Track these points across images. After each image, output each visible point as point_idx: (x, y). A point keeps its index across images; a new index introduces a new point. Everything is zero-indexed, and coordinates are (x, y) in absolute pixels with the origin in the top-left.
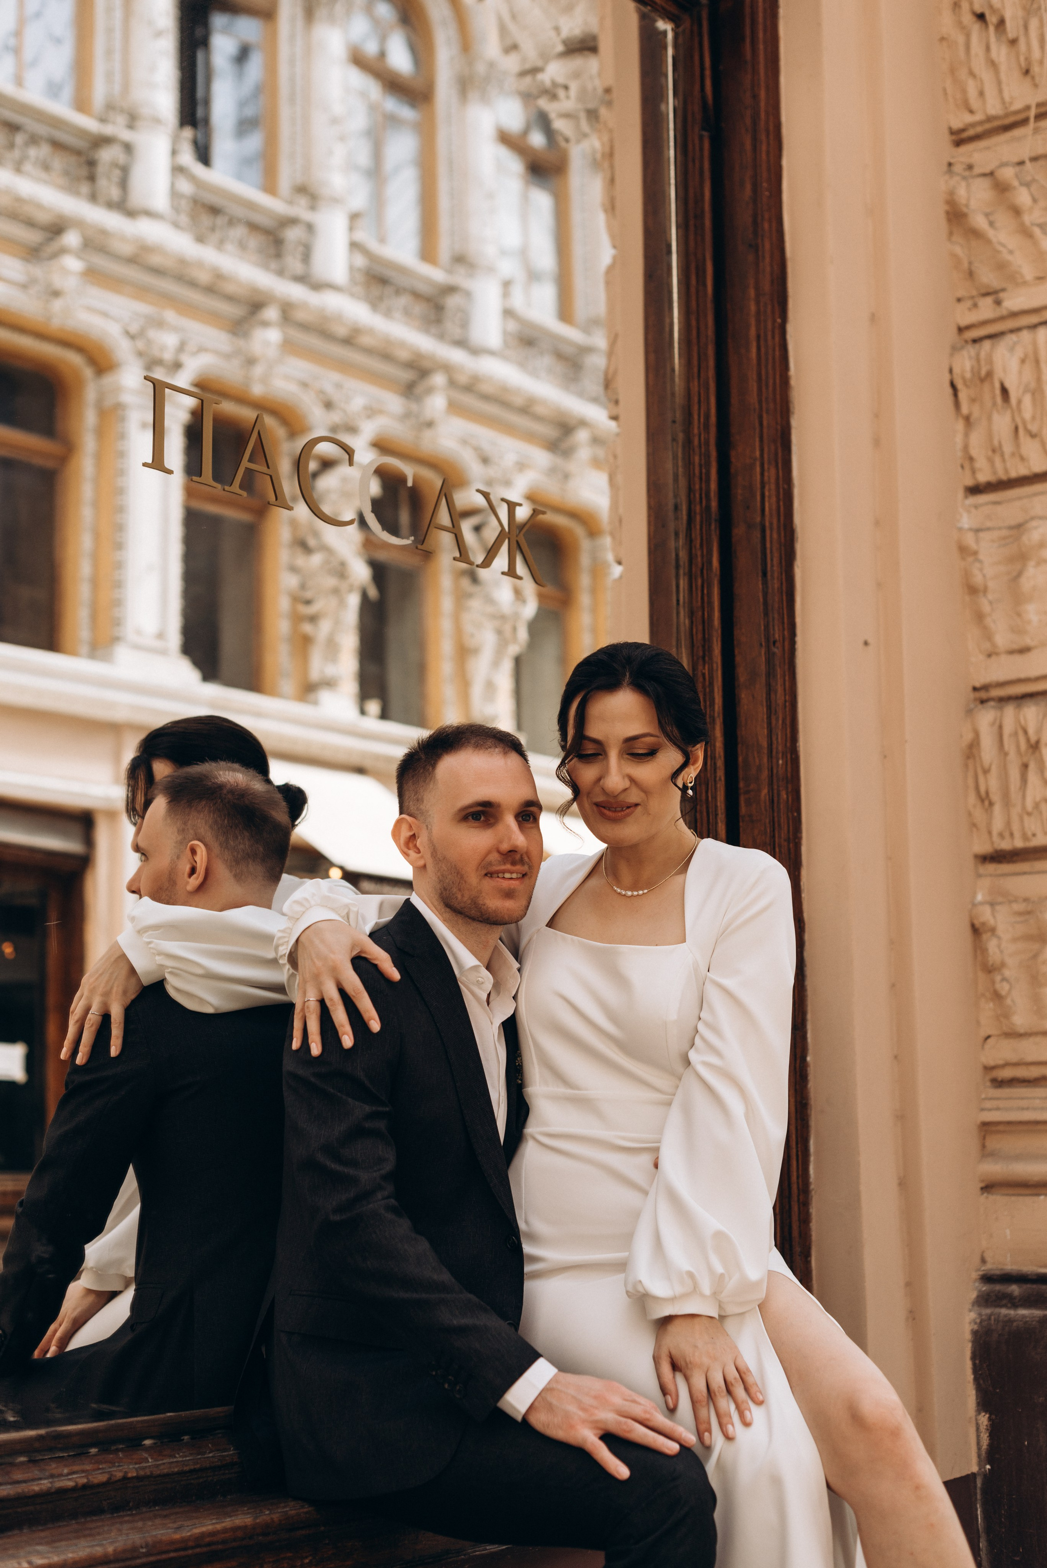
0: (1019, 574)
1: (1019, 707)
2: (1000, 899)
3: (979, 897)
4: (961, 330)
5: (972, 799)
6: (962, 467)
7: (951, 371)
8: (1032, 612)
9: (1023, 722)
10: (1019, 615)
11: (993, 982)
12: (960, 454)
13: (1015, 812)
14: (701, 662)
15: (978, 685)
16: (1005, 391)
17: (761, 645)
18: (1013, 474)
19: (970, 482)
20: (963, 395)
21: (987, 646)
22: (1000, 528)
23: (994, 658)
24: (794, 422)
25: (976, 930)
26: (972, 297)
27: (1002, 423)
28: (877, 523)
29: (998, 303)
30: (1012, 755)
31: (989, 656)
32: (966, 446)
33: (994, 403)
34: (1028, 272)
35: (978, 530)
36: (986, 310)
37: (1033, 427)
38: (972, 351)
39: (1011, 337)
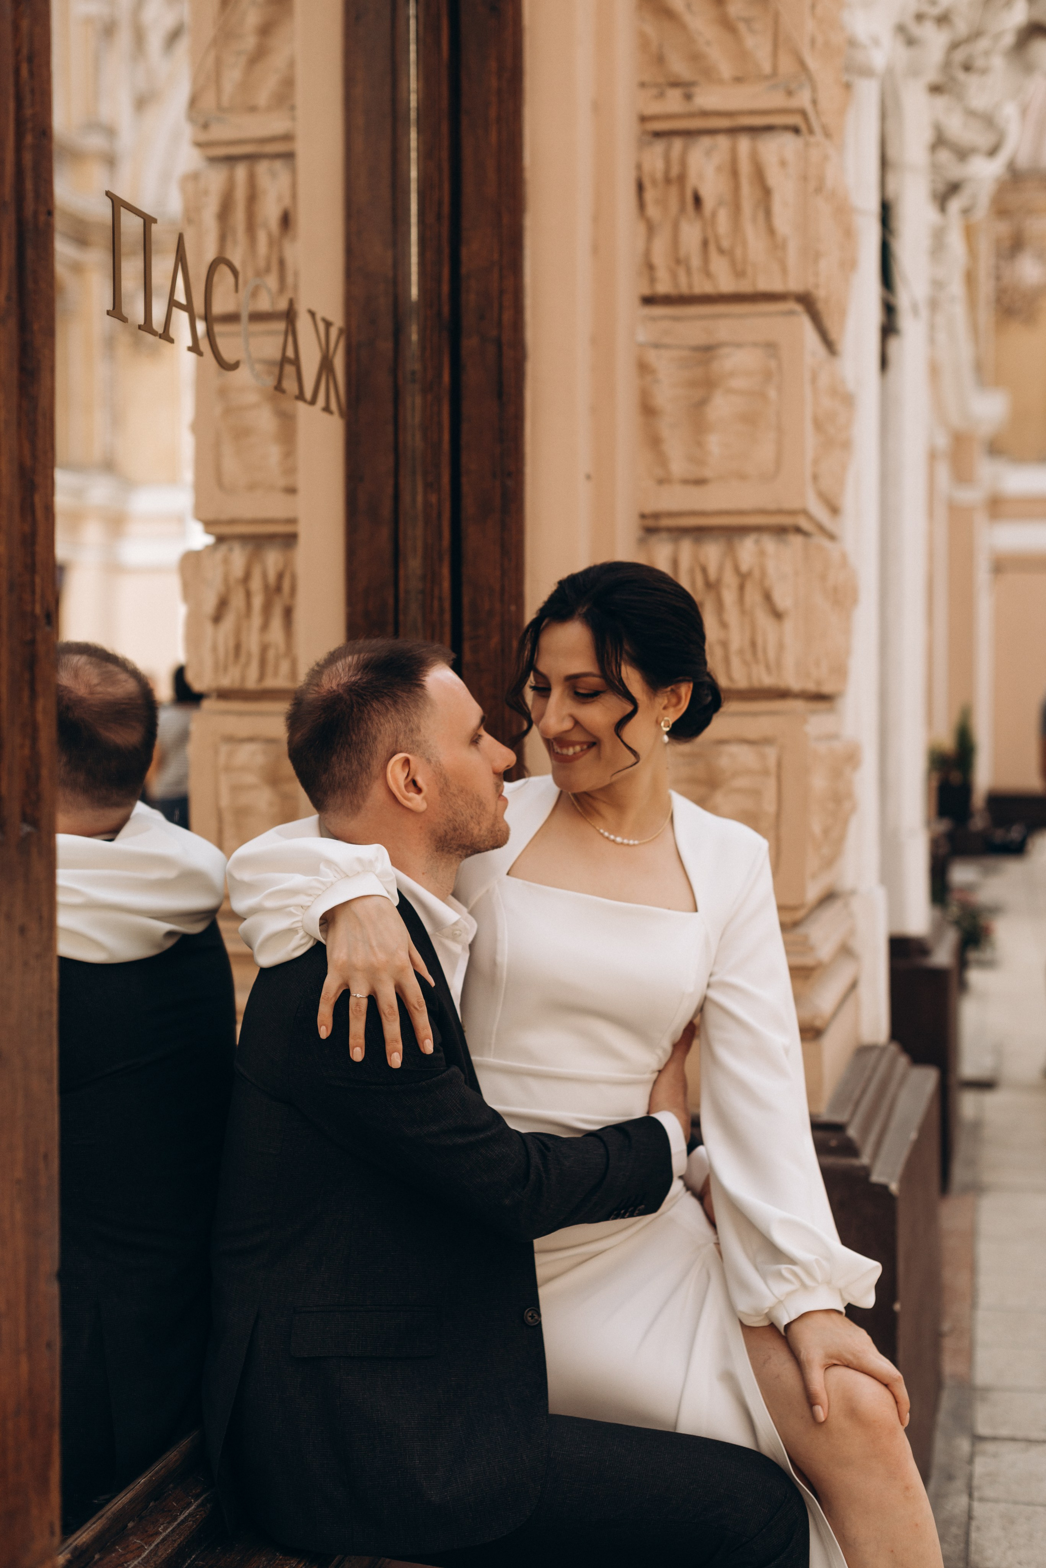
0: (703, 403)
1: (698, 542)
4: (643, 119)
6: (641, 274)
7: (639, 167)
8: (714, 443)
10: (700, 444)
12: (639, 260)
15: (646, 512)
16: (698, 200)
17: (495, 476)
18: (697, 291)
19: (646, 291)
20: (650, 195)
21: (660, 472)
22: (681, 347)
23: (665, 485)
24: (527, 221)
26: (660, 85)
27: (691, 234)
29: (688, 97)
31: (661, 482)
32: (647, 253)
33: (682, 209)
34: (726, 70)
35: (657, 346)
36: (673, 102)
37: (725, 244)
38: (659, 147)
39: (705, 142)
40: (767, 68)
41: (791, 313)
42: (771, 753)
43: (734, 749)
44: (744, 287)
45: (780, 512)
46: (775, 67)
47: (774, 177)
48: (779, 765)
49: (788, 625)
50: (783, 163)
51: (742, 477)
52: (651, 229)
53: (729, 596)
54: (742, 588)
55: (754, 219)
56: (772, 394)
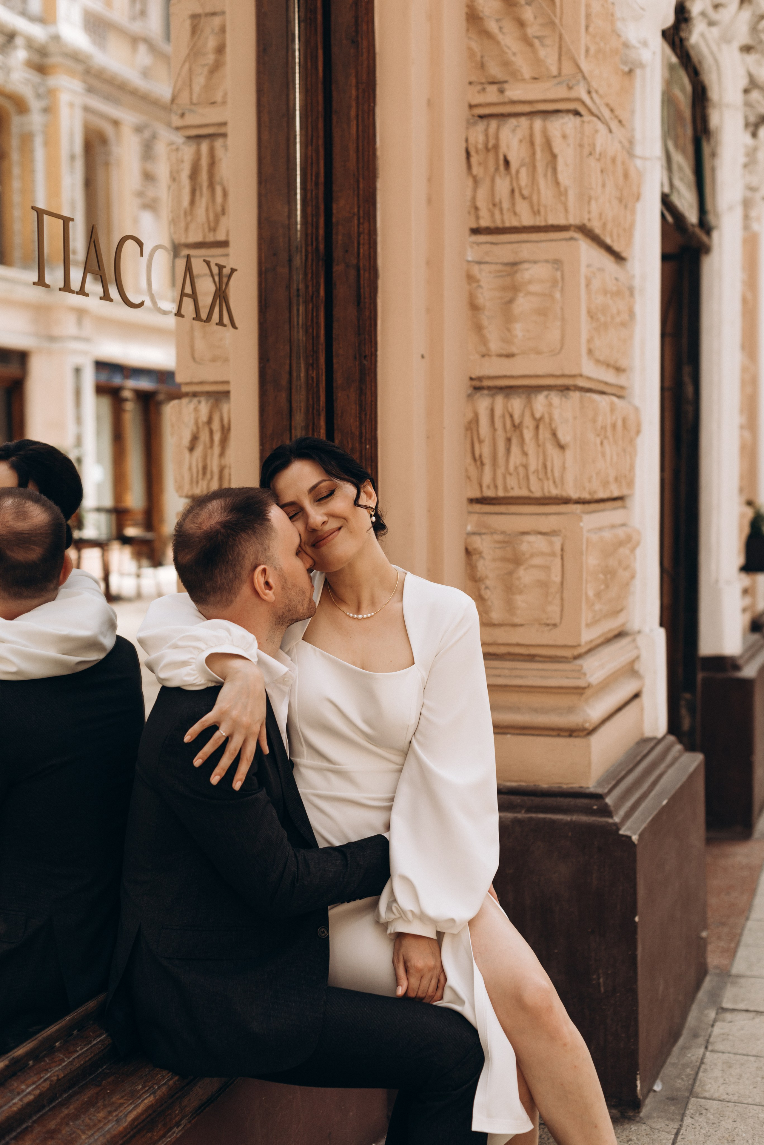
0: (511, 301)
1: (507, 396)
2: (484, 530)
3: (469, 528)
4: (471, 107)
5: (469, 459)
6: (469, 213)
7: (467, 140)
8: (519, 329)
9: (510, 409)
10: (509, 330)
11: (479, 590)
12: (468, 204)
13: (500, 471)
14: (311, 368)
15: (474, 376)
16: (507, 163)
17: (355, 358)
18: (507, 224)
19: (474, 226)
20: (474, 160)
21: (483, 349)
22: (497, 263)
23: (486, 358)
24: (379, 185)
25: (468, 552)
26: (482, 83)
27: (503, 186)
28: (428, 263)
29: (502, 91)
30: (500, 432)
31: (483, 356)
32: (474, 198)
33: (497, 169)
34: (527, 72)
35: (479, 263)
36: (491, 95)
37: (526, 192)
38: (481, 126)
39: (513, 121)
40: (554, 71)
41: (572, 239)
42: (557, 541)
43: (531, 538)
44: (539, 222)
45: (563, 376)
46: (560, 70)
47: (558, 146)
48: (562, 550)
49: (569, 454)
50: (564, 137)
51: (538, 352)
52: (476, 181)
53: (528, 434)
54: (537, 427)
55: (545, 175)
56: (558, 295)
